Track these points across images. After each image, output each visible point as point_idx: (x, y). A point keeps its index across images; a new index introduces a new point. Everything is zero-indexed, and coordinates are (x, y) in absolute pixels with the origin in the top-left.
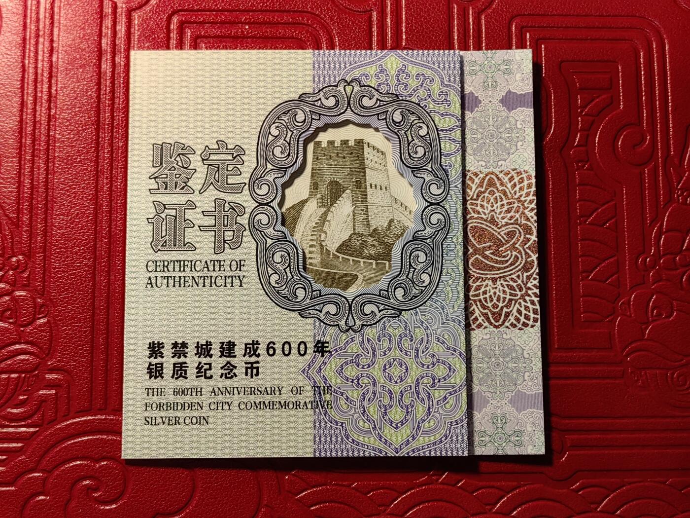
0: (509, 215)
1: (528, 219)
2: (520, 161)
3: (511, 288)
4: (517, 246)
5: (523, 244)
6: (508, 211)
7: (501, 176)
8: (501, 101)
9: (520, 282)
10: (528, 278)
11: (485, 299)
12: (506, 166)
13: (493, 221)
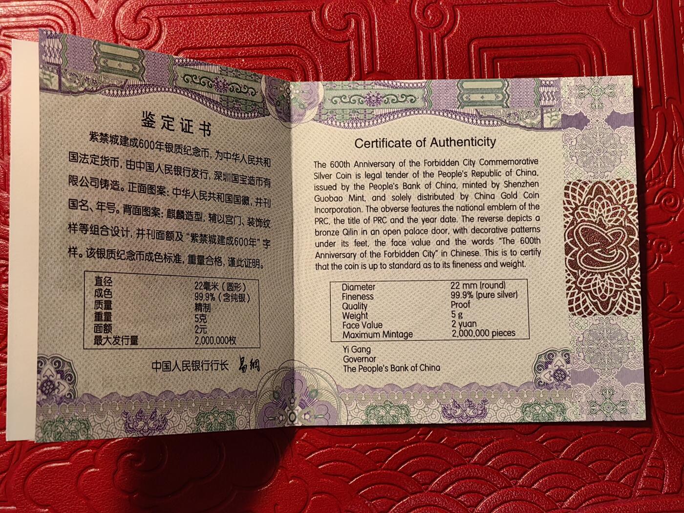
0: (615, 219)
1: (630, 222)
2: (623, 173)
3: (616, 280)
4: (622, 245)
5: (627, 244)
6: (614, 215)
7: (608, 184)
8: (606, 121)
9: (624, 275)
10: (632, 272)
11: (595, 290)
12: (612, 176)
13: (601, 224)
